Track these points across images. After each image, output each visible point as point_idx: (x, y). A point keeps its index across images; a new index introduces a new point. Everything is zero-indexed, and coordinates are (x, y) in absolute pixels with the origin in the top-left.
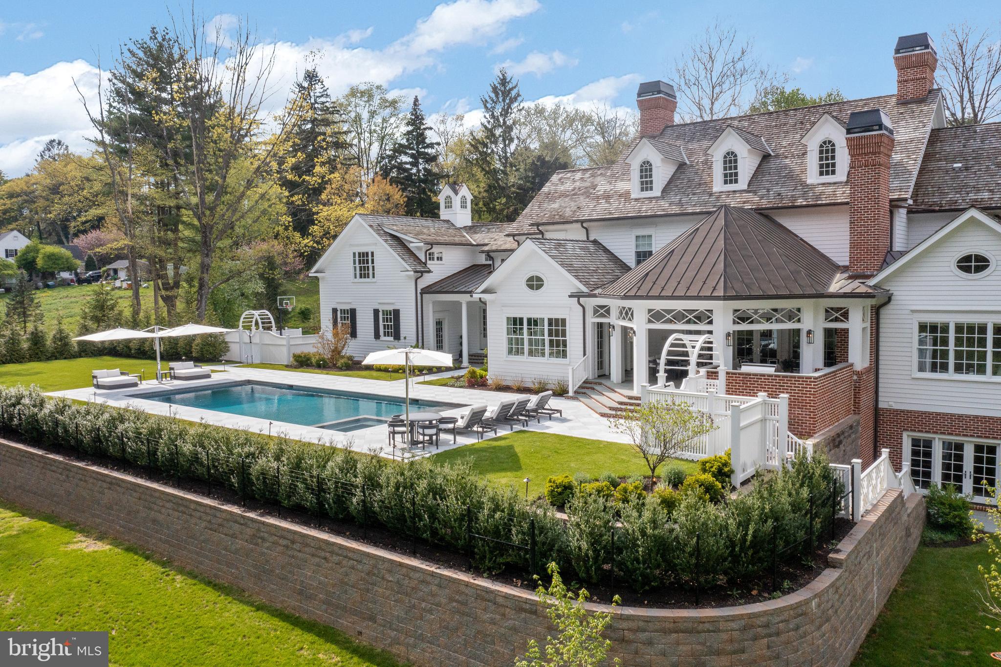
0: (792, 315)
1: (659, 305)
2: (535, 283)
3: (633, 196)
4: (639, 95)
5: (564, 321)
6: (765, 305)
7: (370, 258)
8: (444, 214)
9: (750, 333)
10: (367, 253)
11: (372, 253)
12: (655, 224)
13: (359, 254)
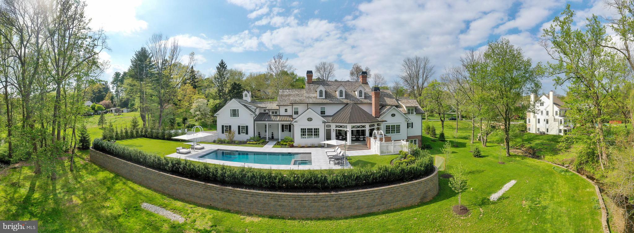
0: (363, 127)
1: (338, 124)
2: (310, 119)
3: (318, 98)
4: (307, 73)
5: (319, 129)
6: (359, 124)
7: (237, 111)
8: (244, 98)
9: (359, 130)
10: (236, 110)
11: (238, 110)
12: (326, 105)
13: (233, 110)
